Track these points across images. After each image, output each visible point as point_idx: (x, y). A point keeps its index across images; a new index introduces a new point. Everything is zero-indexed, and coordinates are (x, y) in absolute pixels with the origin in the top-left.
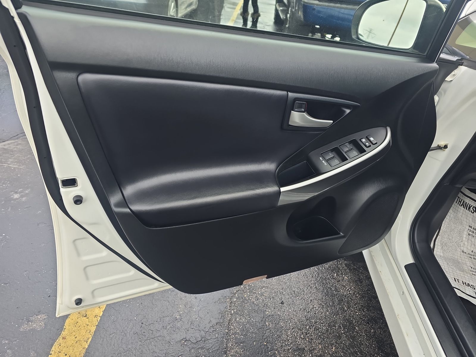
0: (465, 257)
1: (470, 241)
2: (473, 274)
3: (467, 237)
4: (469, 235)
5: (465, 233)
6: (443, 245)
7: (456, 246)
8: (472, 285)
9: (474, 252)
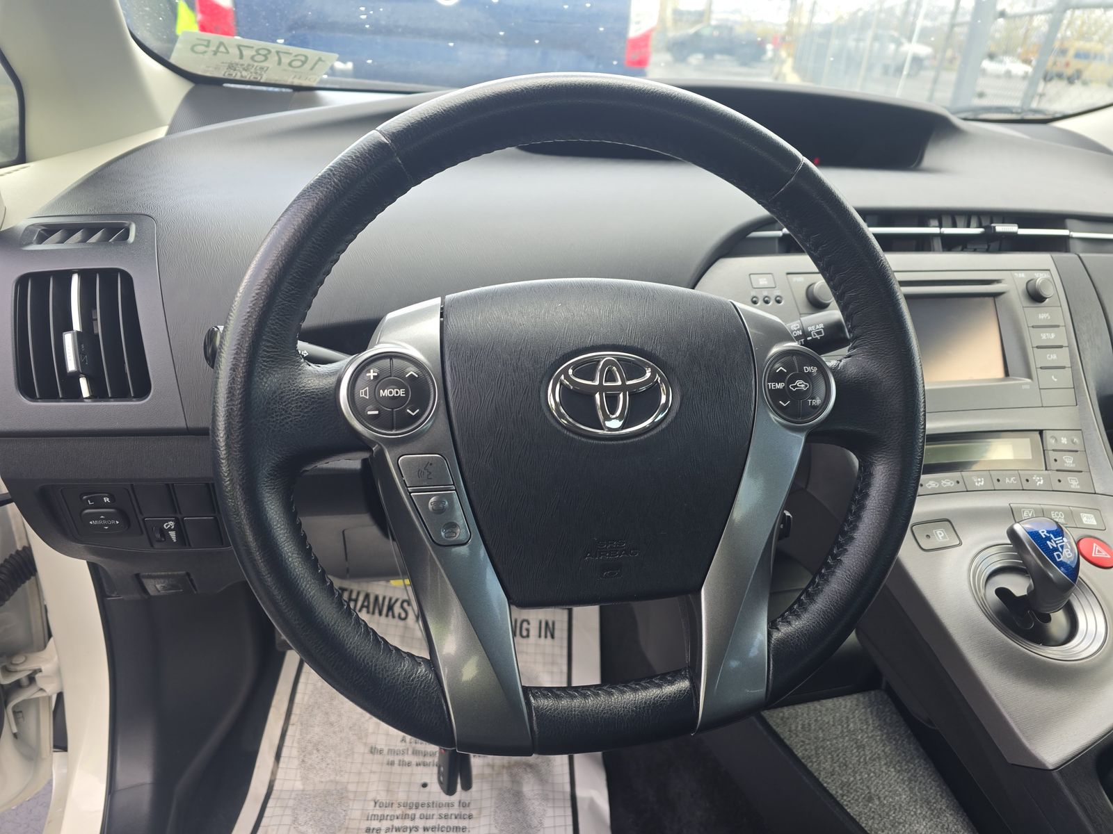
6: (306, 752)
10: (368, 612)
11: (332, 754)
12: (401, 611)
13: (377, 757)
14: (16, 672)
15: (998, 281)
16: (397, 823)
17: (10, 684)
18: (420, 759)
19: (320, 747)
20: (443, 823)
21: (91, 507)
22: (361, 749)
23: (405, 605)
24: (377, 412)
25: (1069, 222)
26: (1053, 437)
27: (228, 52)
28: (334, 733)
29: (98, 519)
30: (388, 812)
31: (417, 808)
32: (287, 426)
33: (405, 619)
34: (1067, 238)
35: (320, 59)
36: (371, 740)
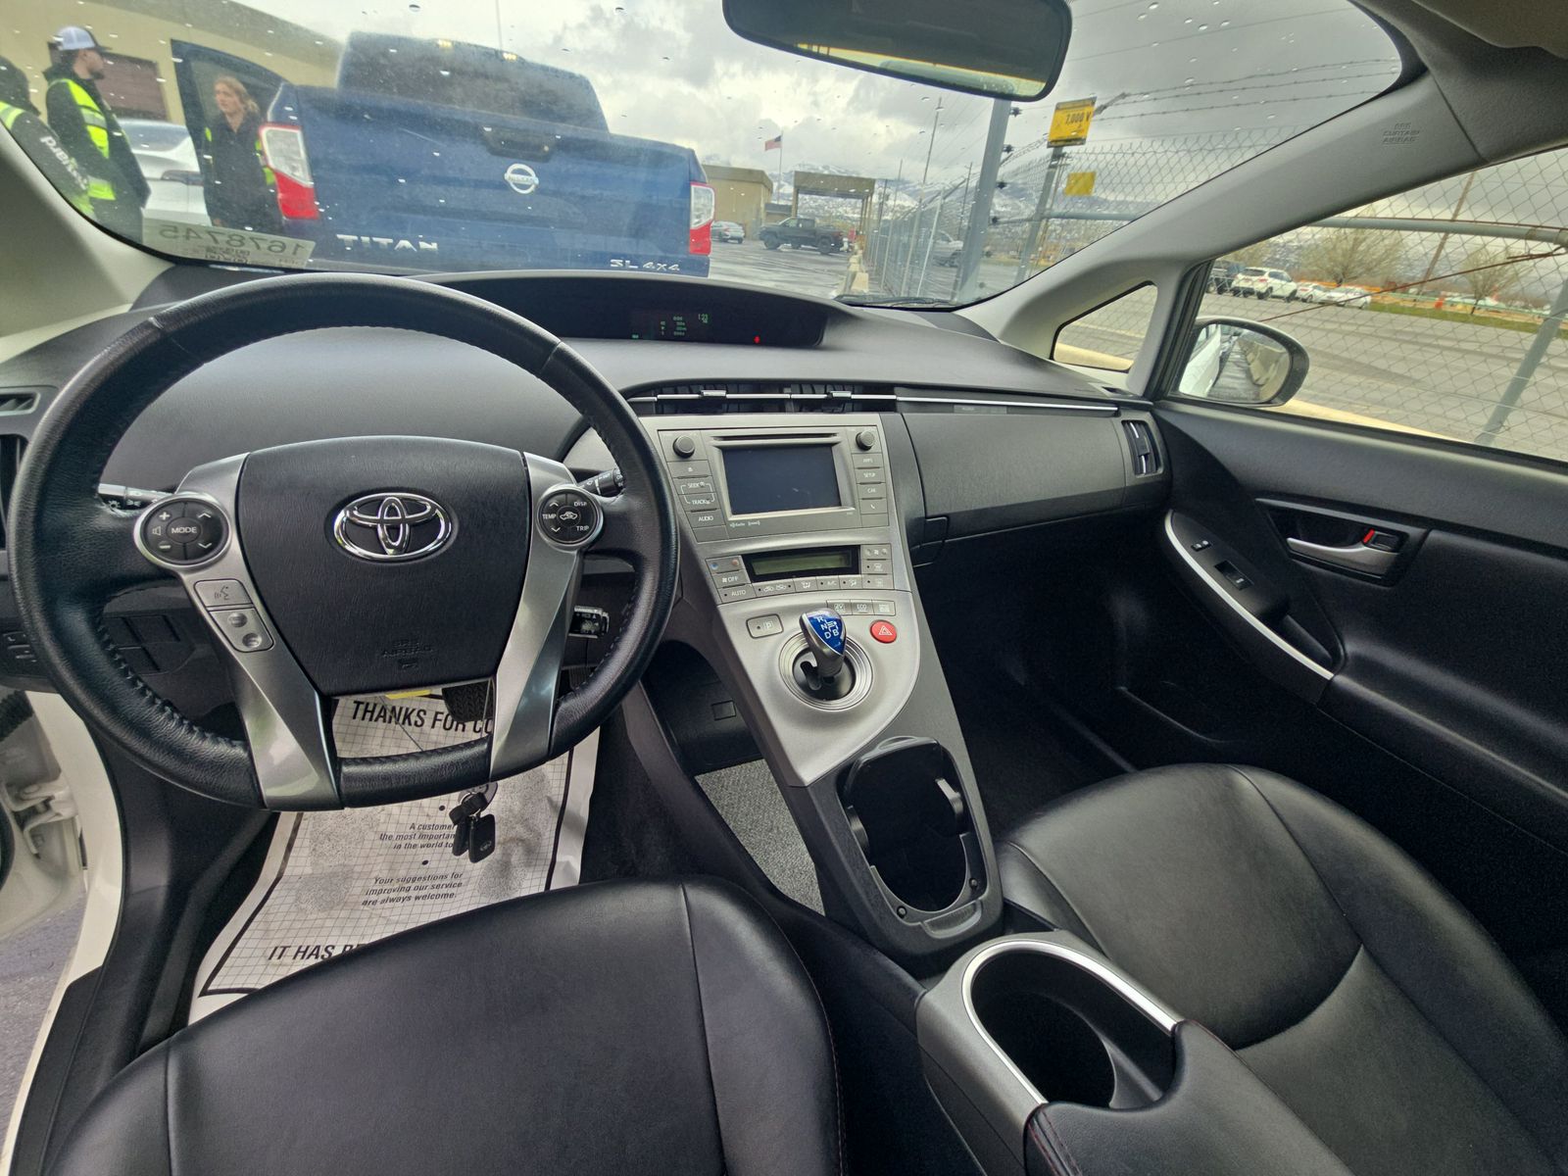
0: (382, 851)
2: (366, 902)
9: (416, 827)
10: (384, 721)
11: (343, 842)
12: (418, 719)
13: (387, 842)
14: (28, 800)
15: (834, 435)
16: (393, 895)
17: (25, 811)
18: (426, 841)
19: (331, 837)
20: (434, 892)
21: (13, 644)
22: (371, 836)
23: (422, 714)
24: (169, 547)
25: (896, 389)
26: (869, 550)
27: (199, 237)
28: (347, 824)
29: (24, 654)
30: (387, 886)
31: (413, 881)
32: (80, 560)
33: (421, 725)
34: (894, 401)
35: (298, 246)
36: (382, 828)
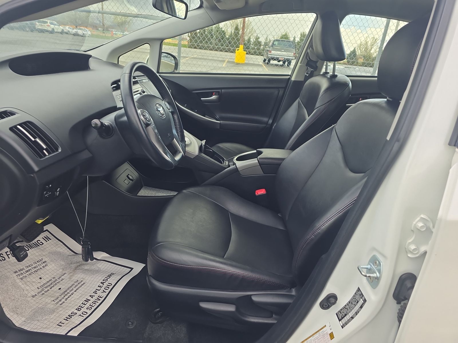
0: (40, 298)
1: (28, 283)
2: (61, 304)
3: (23, 282)
4: (22, 279)
5: (18, 281)
6: (14, 311)
7: (24, 298)
8: (71, 313)
9: (40, 287)
11: (23, 306)
13: (37, 296)
16: (66, 297)
22: (30, 299)
30: (60, 299)
31: (66, 292)
